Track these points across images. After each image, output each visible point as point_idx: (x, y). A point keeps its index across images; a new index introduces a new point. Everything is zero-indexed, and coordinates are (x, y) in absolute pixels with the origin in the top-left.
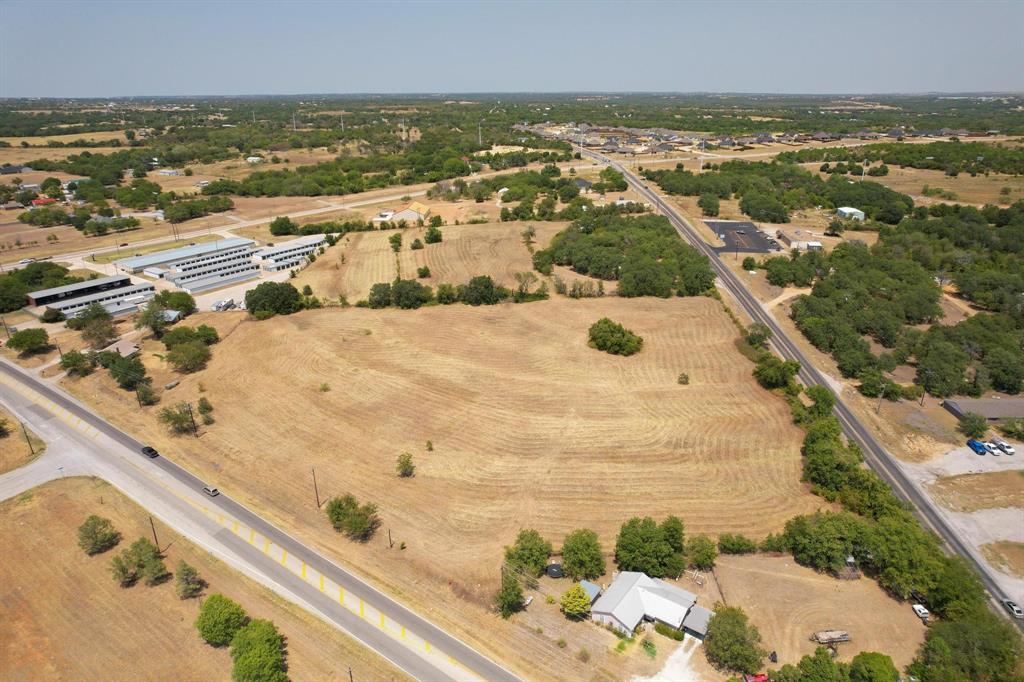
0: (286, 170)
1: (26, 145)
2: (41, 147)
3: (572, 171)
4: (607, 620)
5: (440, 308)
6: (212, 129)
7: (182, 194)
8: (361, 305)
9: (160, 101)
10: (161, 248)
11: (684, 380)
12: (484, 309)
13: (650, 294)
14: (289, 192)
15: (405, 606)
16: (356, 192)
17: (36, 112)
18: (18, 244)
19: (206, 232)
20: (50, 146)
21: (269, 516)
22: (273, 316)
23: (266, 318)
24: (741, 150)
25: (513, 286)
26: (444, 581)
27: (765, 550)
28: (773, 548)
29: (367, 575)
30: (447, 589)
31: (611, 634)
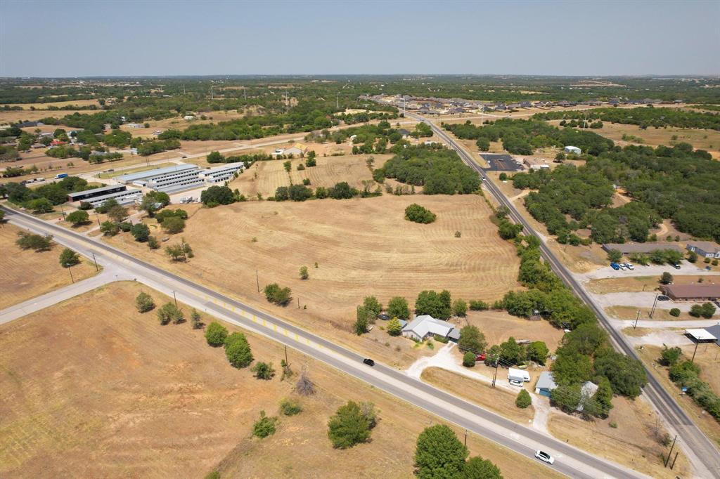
0: (212, 124)
1: (33, 109)
2: (43, 110)
3: (398, 125)
4: (410, 334)
5: (318, 201)
6: (156, 98)
7: (145, 139)
8: (270, 199)
9: (114, 80)
10: (139, 170)
11: (458, 235)
12: (344, 201)
13: (442, 193)
14: (215, 138)
15: (308, 332)
16: (259, 138)
17: (32, 87)
18: (50, 168)
19: (166, 161)
20: (49, 110)
21: (232, 296)
22: (218, 205)
23: (214, 206)
24: (510, 112)
25: (361, 189)
26: (327, 321)
27: (493, 309)
28: (498, 308)
29: (288, 320)
30: (329, 325)
31: (412, 341)
